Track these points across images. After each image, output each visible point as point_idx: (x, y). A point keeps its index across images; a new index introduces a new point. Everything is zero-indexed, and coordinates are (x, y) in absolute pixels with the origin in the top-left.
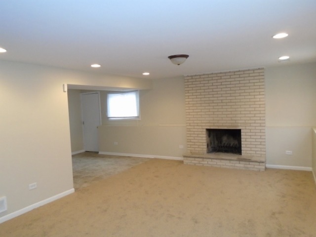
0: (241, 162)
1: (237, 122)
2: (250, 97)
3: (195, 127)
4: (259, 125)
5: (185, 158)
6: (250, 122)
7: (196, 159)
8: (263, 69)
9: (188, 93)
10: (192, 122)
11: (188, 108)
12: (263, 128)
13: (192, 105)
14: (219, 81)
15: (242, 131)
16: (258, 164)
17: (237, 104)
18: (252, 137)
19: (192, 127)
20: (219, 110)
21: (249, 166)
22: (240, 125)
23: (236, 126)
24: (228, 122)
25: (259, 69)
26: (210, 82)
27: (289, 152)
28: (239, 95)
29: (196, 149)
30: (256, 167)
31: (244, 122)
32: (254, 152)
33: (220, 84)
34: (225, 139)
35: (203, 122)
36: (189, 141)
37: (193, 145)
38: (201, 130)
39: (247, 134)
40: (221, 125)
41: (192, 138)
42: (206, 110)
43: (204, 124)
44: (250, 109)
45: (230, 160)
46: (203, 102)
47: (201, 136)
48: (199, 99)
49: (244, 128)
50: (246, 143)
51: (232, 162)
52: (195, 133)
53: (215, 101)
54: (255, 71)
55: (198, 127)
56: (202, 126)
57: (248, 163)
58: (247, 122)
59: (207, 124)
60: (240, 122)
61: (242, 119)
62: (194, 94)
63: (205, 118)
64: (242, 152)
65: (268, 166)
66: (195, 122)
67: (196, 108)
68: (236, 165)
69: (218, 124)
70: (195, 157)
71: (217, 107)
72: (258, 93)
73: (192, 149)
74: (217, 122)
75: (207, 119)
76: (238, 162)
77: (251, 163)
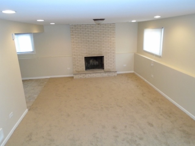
0: (106, 73)
1: (102, 52)
2: (108, 39)
3: (78, 56)
4: (113, 53)
5: (75, 75)
6: (108, 52)
7: (82, 75)
8: (115, 24)
9: (73, 36)
10: (76, 53)
11: (73, 45)
12: (115, 55)
13: (75, 43)
14: (92, 29)
15: (104, 57)
16: (114, 73)
17: (104, 44)
18: (109, 60)
19: (76, 57)
20: (92, 46)
21: (110, 74)
22: (103, 54)
23: (101, 55)
24: (97, 52)
25: (113, 24)
26: (87, 29)
27: (125, 65)
28: (103, 37)
29: (79, 69)
30: (113, 74)
31: (105, 52)
32: (110, 67)
33: (92, 31)
34: (91, 61)
35: (83, 53)
36: (74, 65)
37: (77, 67)
38: (82, 58)
39: (107, 58)
40: (93, 54)
41: (76, 63)
42: (84, 46)
43: (83, 55)
44: (109, 45)
45: (100, 73)
46: (83, 41)
47: (82, 61)
48: (80, 40)
49: (105, 55)
50: (106, 63)
51: (101, 73)
52: (78, 60)
53: (89, 41)
54: (111, 25)
55: (80, 56)
56: (82, 56)
57: (109, 73)
58: (107, 52)
59: (85, 54)
60: (103, 52)
61: (104, 50)
62: (77, 37)
63: (84, 51)
64: (105, 68)
65: (118, 73)
66: (78, 53)
67: (78, 45)
68: (103, 75)
69: (91, 54)
70: (81, 74)
71: (91, 44)
72: (112, 37)
73: (76, 69)
74: (91, 53)
75: (85, 51)
76: (105, 73)
77: (111, 73)
